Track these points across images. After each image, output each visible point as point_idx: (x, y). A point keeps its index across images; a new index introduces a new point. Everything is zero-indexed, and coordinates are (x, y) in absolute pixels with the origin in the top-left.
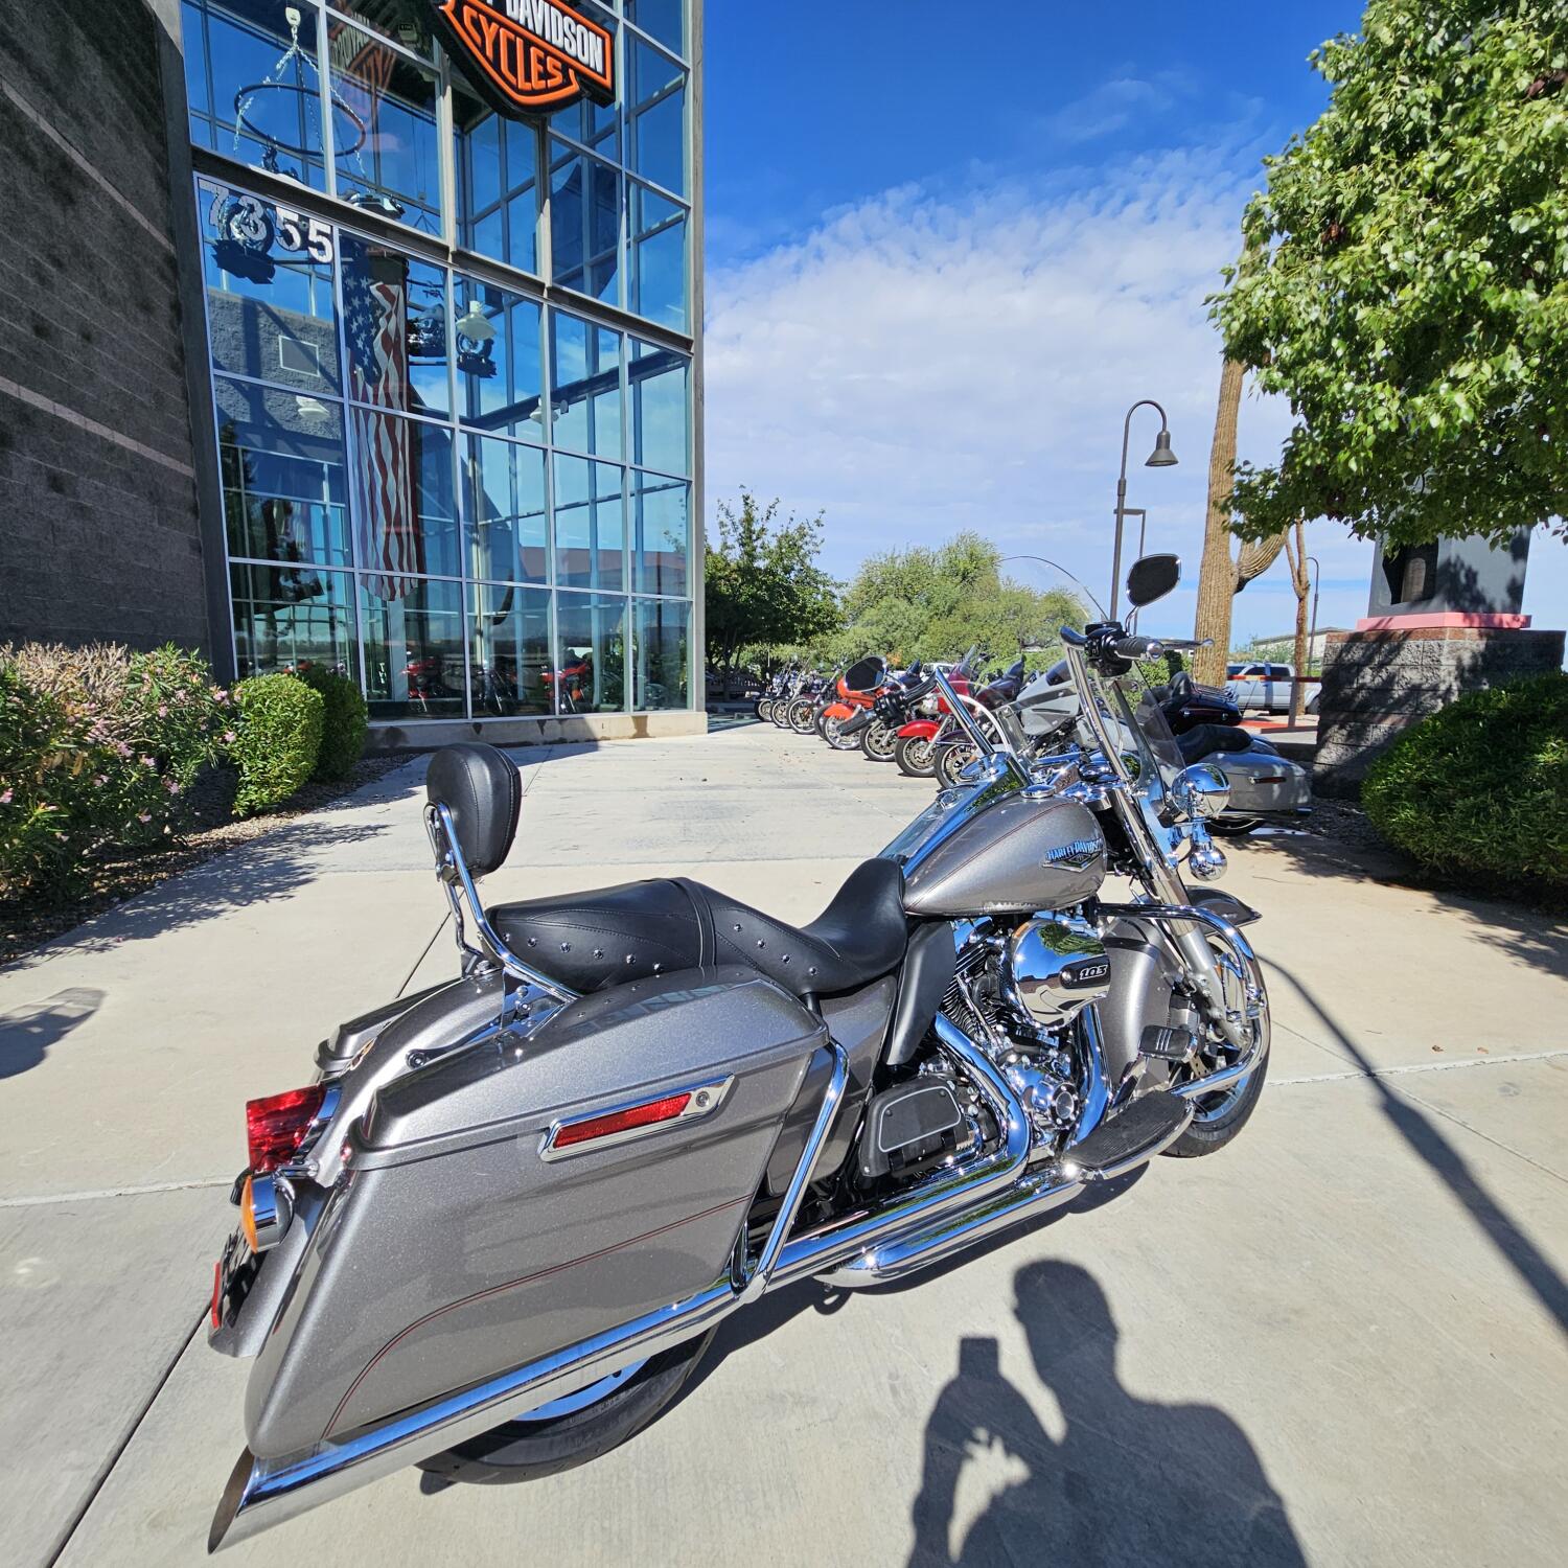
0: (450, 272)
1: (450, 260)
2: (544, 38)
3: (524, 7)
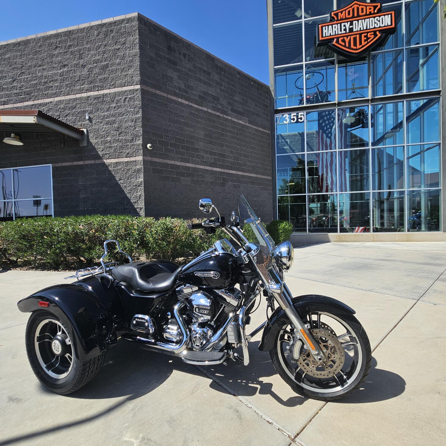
0: (337, 109)
1: (336, 106)
2: (367, 29)
3: (359, 25)
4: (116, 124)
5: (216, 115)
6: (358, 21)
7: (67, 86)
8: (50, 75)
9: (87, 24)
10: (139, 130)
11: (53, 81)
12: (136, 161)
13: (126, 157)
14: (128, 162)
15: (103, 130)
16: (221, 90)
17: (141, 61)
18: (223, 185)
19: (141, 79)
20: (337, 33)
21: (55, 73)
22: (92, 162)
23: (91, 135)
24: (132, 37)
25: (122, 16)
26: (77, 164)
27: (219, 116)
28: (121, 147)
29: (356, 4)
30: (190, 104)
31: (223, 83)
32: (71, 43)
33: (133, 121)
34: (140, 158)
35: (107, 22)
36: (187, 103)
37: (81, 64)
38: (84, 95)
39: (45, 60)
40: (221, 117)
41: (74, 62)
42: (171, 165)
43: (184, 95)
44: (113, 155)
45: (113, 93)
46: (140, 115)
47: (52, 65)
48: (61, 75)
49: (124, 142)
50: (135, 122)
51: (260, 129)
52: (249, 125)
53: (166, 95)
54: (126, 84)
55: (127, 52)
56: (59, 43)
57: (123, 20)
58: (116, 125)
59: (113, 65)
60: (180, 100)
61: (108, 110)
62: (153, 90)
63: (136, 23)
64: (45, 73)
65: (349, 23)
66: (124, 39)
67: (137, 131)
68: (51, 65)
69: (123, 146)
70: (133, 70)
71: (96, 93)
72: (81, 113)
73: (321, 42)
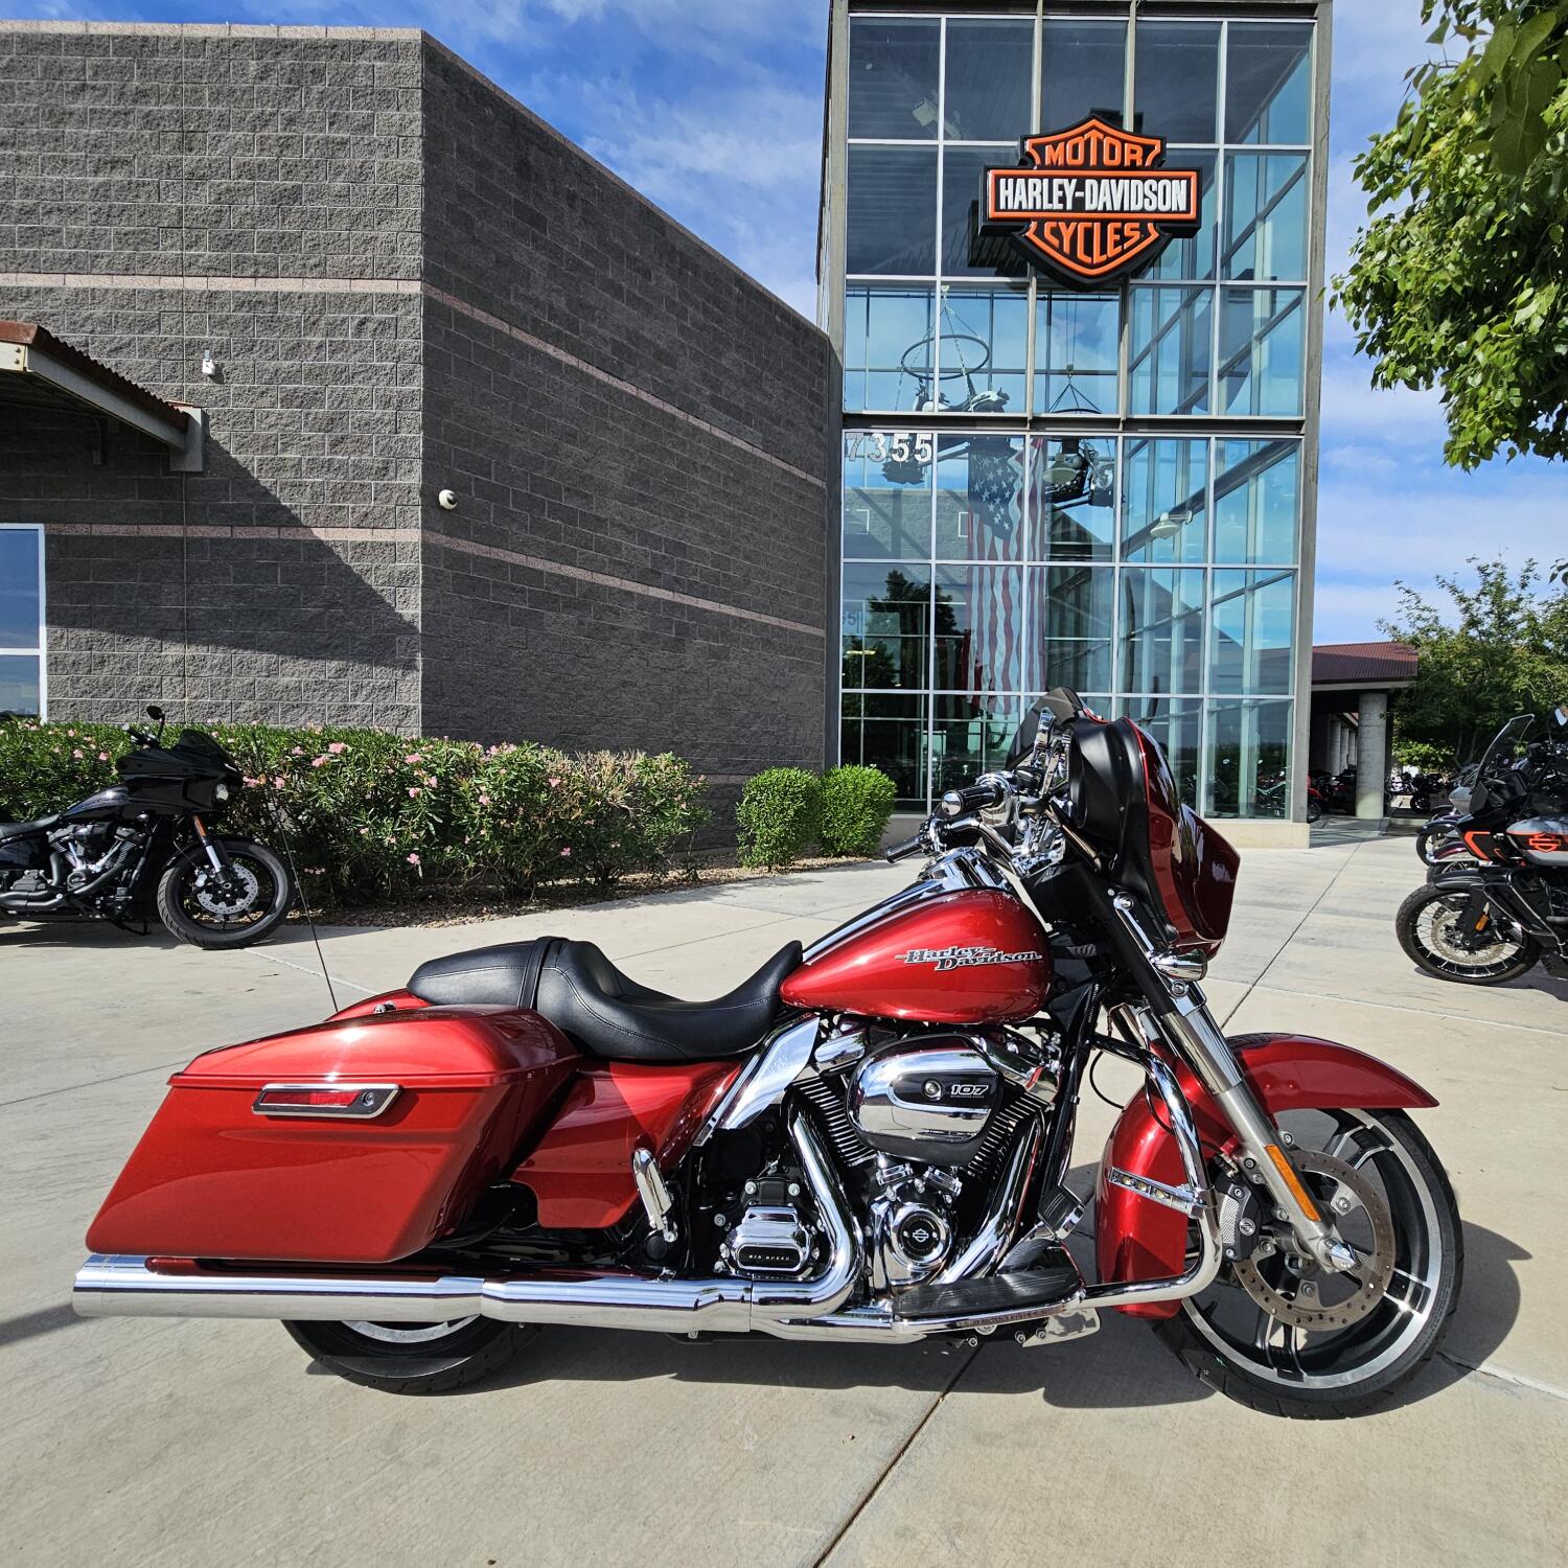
0: (1028, 437)
1: (1028, 428)
2: (1122, 210)
3: (1102, 195)
4: (322, 406)
5: (662, 411)
6: (1099, 179)
7: (122, 239)
8: (48, 185)
9: (219, 26)
10: (414, 438)
11: (59, 210)
12: (394, 544)
13: (358, 527)
14: (365, 543)
15: (272, 420)
16: (682, 330)
17: (429, 202)
18: (677, 645)
19: (426, 263)
20: (1038, 207)
21: (70, 182)
22: (223, 532)
23: (218, 435)
24: (398, 109)
25: (360, 28)
26: (156, 534)
27: (674, 418)
28: (340, 492)
29: (1094, 127)
30: (584, 366)
31: (690, 309)
32: (148, 85)
33: (387, 404)
34: (412, 536)
35: (299, 36)
36: (572, 361)
37: (186, 169)
38: (196, 284)
39: (27, 125)
40: (681, 421)
41: (158, 156)
42: (515, 567)
43: (566, 336)
44: (306, 515)
45: (316, 296)
46: (417, 385)
47: (59, 149)
48: (102, 192)
49: (351, 475)
50: (399, 408)
51: (796, 472)
52: (764, 455)
53: (505, 328)
54: (369, 271)
55: (378, 159)
56: (96, 74)
57: (362, 47)
58: (324, 411)
59: (316, 195)
60: (550, 350)
61: (294, 351)
62: (464, 308)
63: (413, 66)
64: (26, 176)
65: (1074, 181)
66: (364, 111)
67: (404, 440)
68: (55, 150)
69: (347, 489)
70: (395, 226)
71: (245, 285)
72: (181, 350)
73: (992, 223)
